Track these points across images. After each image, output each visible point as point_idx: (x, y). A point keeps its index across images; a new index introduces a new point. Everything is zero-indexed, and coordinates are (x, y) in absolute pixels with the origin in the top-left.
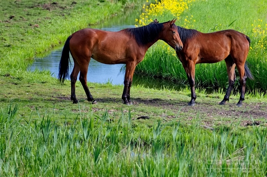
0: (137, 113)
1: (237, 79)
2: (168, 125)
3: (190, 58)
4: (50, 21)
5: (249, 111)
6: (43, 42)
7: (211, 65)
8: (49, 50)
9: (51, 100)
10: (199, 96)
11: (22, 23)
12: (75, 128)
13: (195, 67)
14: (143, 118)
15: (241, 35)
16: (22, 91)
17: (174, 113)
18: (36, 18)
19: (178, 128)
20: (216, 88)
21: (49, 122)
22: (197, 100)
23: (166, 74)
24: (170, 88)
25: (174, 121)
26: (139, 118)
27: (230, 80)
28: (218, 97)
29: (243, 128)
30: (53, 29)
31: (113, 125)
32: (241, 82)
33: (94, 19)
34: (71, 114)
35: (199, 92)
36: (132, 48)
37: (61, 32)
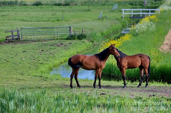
0: (100, 92)
1: (145, 75)
2: (114, 97)
3: (123, 67)
4: (60, 51)
5: (150, 90)
6: (57, 61)
7: (133, 70)
8: (60, 64)
9: (61, 87)
10: (128, 84)
11: (47, 53)
12: (72, 99)
13: (125, 71)
14: (103, 94)
15: (146, 56)
16: (48, 83)
17: (116, 92)
18: (54, 50)
19: (118, 98)
20: (135, 80)
21: (60, 97)
22: (127, 85)
23: (113, 74)
24: (115, 80)
25: (116, 95)
26: (101, 94)
27: (141, 76)
28: (136, 84)
29: (148, 97)
30: (61, 55)
31: (89, 98)
32: (146, 77)
33: (79, 50)
34: (70, 93)
35: (128, 82)
36: (98, 63)
37: (65, 57)
